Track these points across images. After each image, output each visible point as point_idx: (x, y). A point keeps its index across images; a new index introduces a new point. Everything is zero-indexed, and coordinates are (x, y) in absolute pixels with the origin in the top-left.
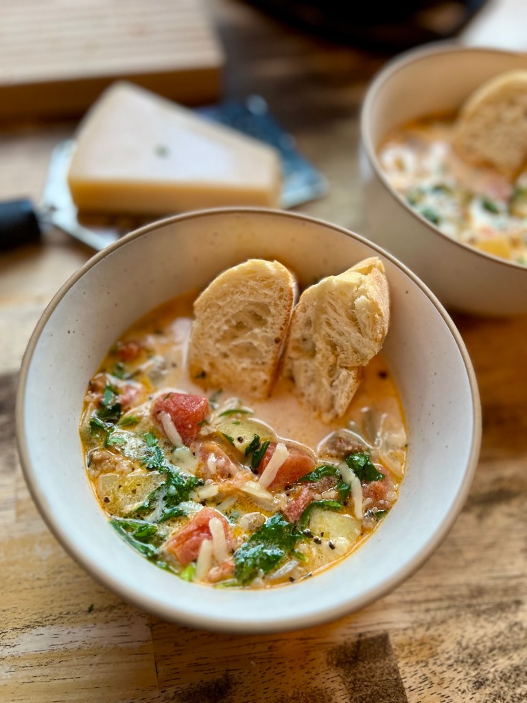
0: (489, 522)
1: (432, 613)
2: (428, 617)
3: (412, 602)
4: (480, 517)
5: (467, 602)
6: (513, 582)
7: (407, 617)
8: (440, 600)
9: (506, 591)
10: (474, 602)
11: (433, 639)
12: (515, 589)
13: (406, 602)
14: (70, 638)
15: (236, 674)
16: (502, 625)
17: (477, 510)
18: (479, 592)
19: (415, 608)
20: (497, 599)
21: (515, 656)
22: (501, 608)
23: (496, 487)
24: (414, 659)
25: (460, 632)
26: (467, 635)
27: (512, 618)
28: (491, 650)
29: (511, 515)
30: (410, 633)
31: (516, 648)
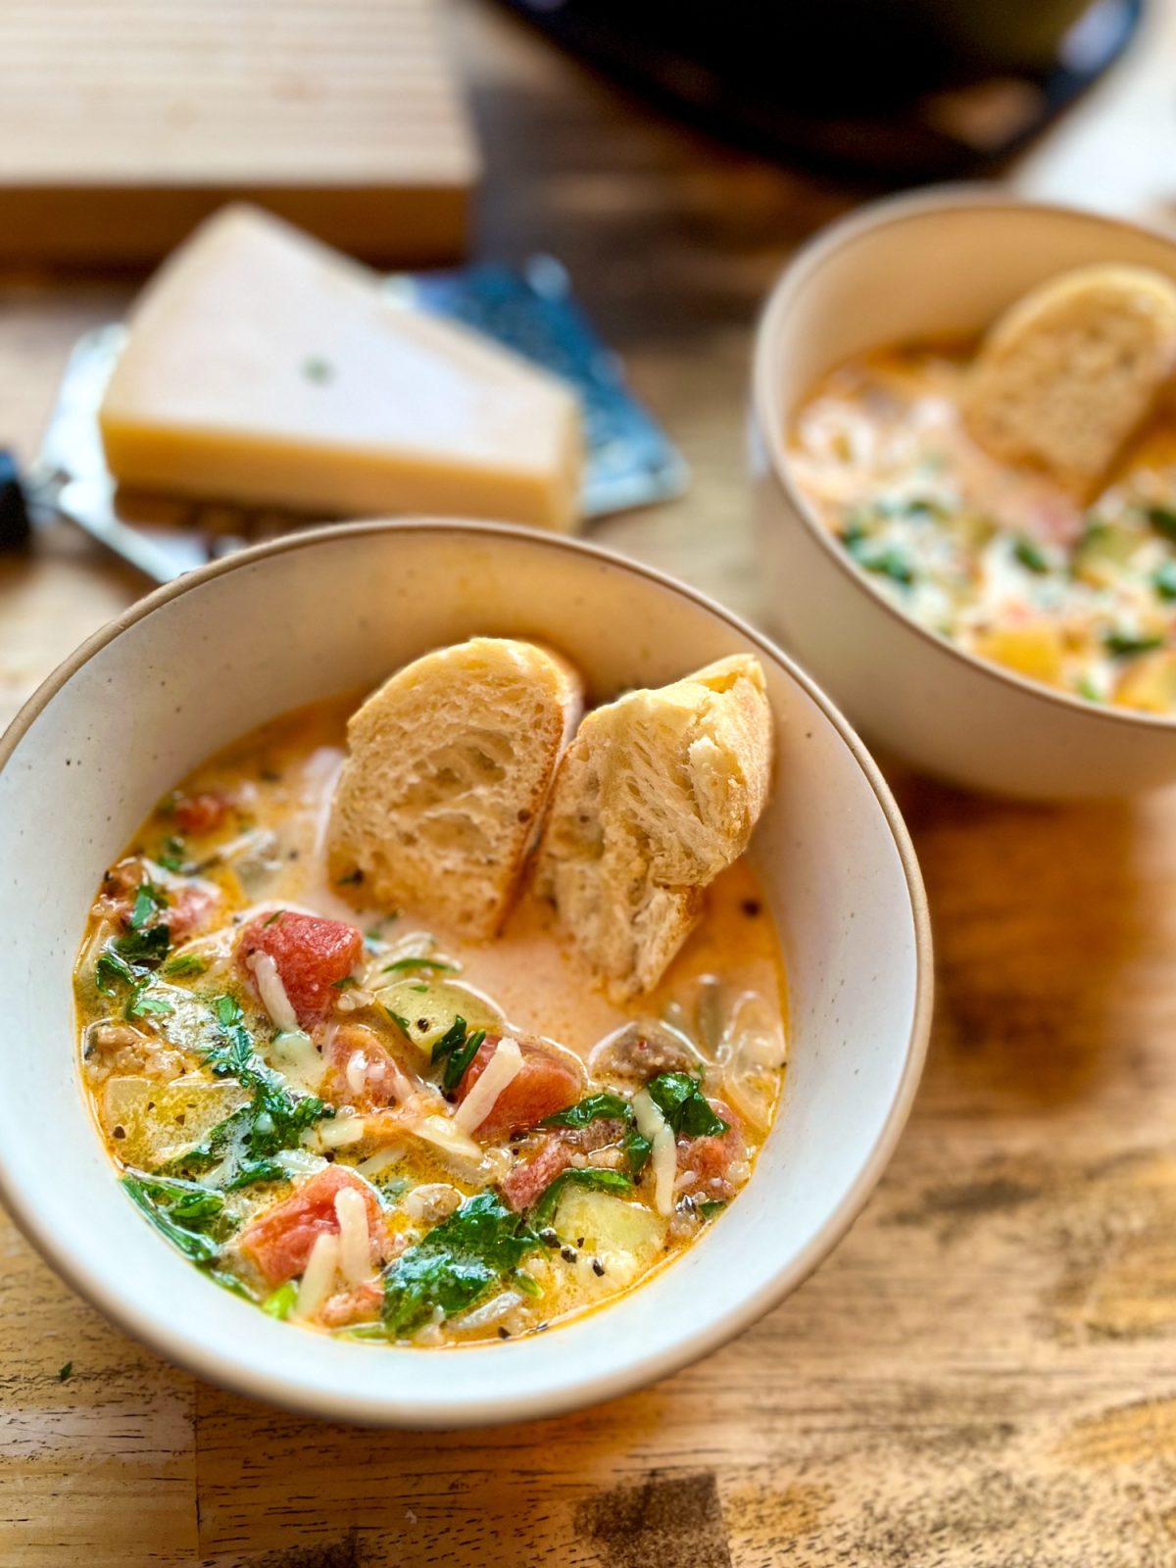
0: (963, 1249)
1: (816, 1438)
2: (806, 1446)
3: (776, 1411)
4: (945, 1238)
5: (895, 1418)
6: (1001, 1385)
7: (761, 1443)
8: (837, 1410)
9: (982, 1403)
10: (911, 1420)
11: (812, 1493)
12: (1004, 1400)
13: (762, 1411)
14: (13, 1432)
15: (372, 1537)
16: (967, 1476)
17: (939, 1222)
18: (926, 1398)
19: (780, 1423)
20: (962, 1419)
21: (988, 1545)
22: (968, 1437)
23: (989, 1176)
24: (764, 1534)
25: (872, 1483)
26: (887, 1491)
27: (990, 1462)
28: (936, 1529)
29: (1013, 1239)
30: (762, 1476)
31: (993, 1527)
